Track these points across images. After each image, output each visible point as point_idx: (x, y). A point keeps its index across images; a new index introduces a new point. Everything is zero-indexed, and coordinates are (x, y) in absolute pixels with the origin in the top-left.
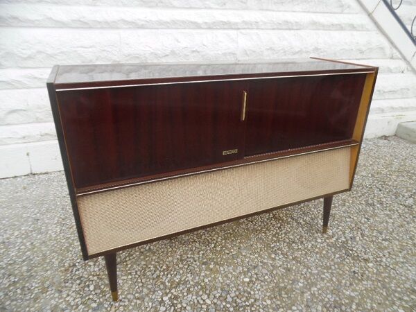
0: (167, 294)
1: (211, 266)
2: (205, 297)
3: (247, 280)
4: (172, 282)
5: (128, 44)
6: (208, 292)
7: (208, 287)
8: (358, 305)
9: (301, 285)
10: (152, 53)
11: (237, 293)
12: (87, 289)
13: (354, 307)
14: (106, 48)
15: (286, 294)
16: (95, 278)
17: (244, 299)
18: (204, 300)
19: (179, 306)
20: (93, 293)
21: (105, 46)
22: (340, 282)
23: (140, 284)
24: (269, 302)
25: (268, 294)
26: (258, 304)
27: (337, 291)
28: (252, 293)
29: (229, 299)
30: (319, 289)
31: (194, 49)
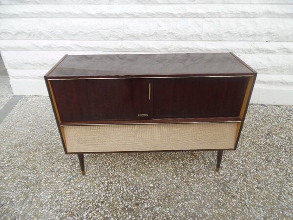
0: (107, 180)
1: (137, 172)
2: (125, 187)
3: (152, 185)
4: (113, 174)
5: (128, 28)
6: (127, 185)
7: (129, 183)
9: (180, 198)
10: (142, 33)
11: (142, 191)
12: (74, 166)
14: (115, 30)
15: (168, 200)
17: (144, 195)
18: (123, 189)
19: (110, 188)
21: (115, 29)
22: (205, 204)
23: (98, 171)
24: (156, 201)
25: (158, 197)
26: (149, 200)
27: (199, 208)
28: (150, 193)
29: (136, 192)
30: (189, 204)
31: (170, 32)
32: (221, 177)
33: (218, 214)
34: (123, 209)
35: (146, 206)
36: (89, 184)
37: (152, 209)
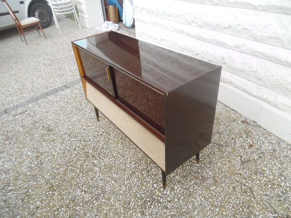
0: (103, 132)
1: (120, 141)
2: (103, 143)
4: (109, 132)
6: (105, 143)
7: (108, 143)
9: (115, 176)
11: (106, 153)
15: (108, 171)
18: (101, 143)
22: (120, 194)
24: (103, 164)
25: (107, 163)
26: (101, 160)
27: (113, 193)
28: (107, 158)
29: (102, 151)
32: (160, 194)
33: (116, 208)
34: (86, 152)
35: (95, 162)
37: (95, 166)
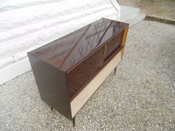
0: (88, 115)
1: (93, 100)
2: (99, 110)
3: (106, 99)
4: (86, 111)
5: (14, 18)
6: (98, 109)
7: (97, 107)
8: (134, 93)
9: (119, 94)
11: (106, 105)
12: (61, 128)
13: (133, 94)
14: (3, 22)
15: (118, 98)
16: (61, 123)
17: (109, 106)
18: (99, 112)
19: (94, 117)
20: (64, 128)
23: (78, 117)
24: (115, 103)
25: (114, 101)
26: (113, 105)
27: (127, 91)
28: (110, 102)
29: (105, 108)
30: (124, 93)
31: (45, 14)
33: (133, 88)
34: (111, 118)
35: (116, 108)
36: (84, 127)
37: (118, 107)
